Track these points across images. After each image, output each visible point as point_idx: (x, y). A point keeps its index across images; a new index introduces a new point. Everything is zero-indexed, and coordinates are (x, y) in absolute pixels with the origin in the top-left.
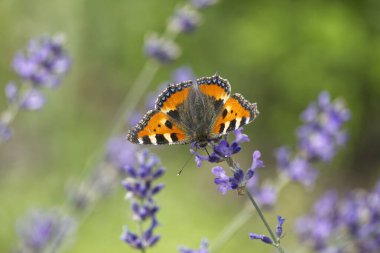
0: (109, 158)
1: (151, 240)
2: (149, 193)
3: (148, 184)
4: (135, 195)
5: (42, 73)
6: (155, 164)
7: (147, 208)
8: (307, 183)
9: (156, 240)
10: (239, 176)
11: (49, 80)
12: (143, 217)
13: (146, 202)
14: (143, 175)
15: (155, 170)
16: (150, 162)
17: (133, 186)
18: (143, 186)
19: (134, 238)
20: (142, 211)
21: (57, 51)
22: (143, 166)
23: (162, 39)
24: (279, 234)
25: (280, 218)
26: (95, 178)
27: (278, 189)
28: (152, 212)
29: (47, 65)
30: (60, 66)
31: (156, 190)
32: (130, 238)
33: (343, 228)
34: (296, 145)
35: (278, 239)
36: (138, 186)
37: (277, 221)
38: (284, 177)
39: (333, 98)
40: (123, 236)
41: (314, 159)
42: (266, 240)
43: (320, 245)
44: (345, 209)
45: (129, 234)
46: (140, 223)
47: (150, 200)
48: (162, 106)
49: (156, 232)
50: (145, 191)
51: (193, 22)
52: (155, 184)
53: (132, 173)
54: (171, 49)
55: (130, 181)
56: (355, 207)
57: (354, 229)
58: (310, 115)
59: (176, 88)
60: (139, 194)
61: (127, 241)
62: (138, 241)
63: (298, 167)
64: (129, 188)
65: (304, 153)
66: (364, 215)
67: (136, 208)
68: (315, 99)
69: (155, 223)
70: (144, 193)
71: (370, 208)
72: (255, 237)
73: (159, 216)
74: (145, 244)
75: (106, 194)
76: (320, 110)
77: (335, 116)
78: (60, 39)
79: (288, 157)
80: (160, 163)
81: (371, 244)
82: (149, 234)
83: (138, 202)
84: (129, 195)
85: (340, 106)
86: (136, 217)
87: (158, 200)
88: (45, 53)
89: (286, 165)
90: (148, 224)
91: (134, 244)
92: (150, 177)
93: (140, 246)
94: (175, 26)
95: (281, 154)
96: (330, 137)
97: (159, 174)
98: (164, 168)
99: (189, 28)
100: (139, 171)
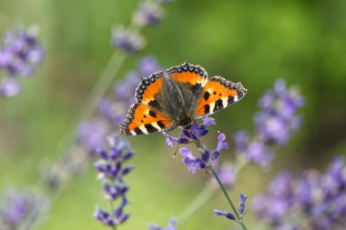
0: (79, 142)
1: (121, 218)
2: (120, 174)
3: (118, 166)
4: (106, 176)
5: (17, 63)
6: (125, 147)
7: (117, 188)
8: (264, 164)
9: (126, 218)
10: (206, 156)
11: (24, 69)
12: (114, 196)
13: (117, 183)
14: (114, 157)
15: (125, 153)
16: (121, 145)
17: (104, 168)
18: (114, 167)
19: (106, 215)
20: (113, 191)
21: (31, 42)
22: (114, 149)
23: (128, 31)
24: (242, 211)
25: (242, 196)
26: (66, 160)
27: (237, 169)
28: (122, 191)
29: (22, 56)
30: (34, 56)
31: (126, 171)
32: (102, 216)
33: (297, 206)
34: (253, 129)
35: (241, 216)
36: (109, 168)
37: (240, 199)
38: (242, 159)
39: (288, 85)
40: (96, 213)
41: (270, 142)
42: (230, 217)
43: (276, 222)
44: (299, 189)
45: (101, 212)
46: (112, 202)
47: (121, 181)
48: (141, 98)
49: (126, 210)
50: (115, 172)
51: (157, 15)
52: (125, 165)
53: (104, 155)
54: (137, 40)
55: (102, 162)
56: (308, 187)
57: (308, 207)
58: (267, 101)
59: (149, 80)
60: (110, 175)
61: (99, 218)
62: (109, 218)
63: (256, 149)
64: (101, 169)
65: (261, 137)
66: (317, 194)
67: (107, 188)
68: (271, 87)
69: (125, 202)
70: (115, 174)
71: (323, 189)
72: (219, 214)
73: (128, 195)
74: (116, 221)
75: (76, 175)
76: (276, 97)
77: (290, 103)
78: (34, 31)
79: (246, 140)
80: (129, 146)
81: (324, 222)
82: (119, 212)
83: (110, 182)
84: (101, 176)
85: (294, 93)
86: (107, 197)
87: (128, 180)
88: (20, 44)
89: (244, 147)
90: (118, 202)
91: (105, 221)
92: (120, 159)
93: (111, 223)
94: (139, 19)
95: (240, 137)
96: (286, 122)
97: (129, 156)
98: (133, 151)
99: (152, 21)
100: (111, 153)
